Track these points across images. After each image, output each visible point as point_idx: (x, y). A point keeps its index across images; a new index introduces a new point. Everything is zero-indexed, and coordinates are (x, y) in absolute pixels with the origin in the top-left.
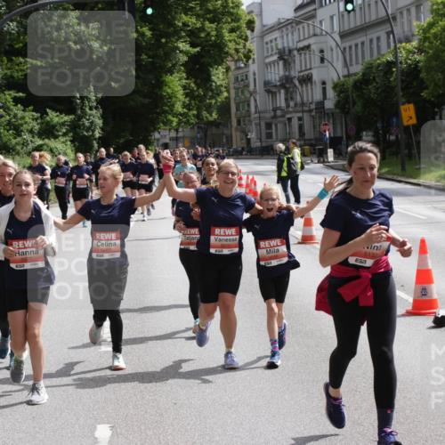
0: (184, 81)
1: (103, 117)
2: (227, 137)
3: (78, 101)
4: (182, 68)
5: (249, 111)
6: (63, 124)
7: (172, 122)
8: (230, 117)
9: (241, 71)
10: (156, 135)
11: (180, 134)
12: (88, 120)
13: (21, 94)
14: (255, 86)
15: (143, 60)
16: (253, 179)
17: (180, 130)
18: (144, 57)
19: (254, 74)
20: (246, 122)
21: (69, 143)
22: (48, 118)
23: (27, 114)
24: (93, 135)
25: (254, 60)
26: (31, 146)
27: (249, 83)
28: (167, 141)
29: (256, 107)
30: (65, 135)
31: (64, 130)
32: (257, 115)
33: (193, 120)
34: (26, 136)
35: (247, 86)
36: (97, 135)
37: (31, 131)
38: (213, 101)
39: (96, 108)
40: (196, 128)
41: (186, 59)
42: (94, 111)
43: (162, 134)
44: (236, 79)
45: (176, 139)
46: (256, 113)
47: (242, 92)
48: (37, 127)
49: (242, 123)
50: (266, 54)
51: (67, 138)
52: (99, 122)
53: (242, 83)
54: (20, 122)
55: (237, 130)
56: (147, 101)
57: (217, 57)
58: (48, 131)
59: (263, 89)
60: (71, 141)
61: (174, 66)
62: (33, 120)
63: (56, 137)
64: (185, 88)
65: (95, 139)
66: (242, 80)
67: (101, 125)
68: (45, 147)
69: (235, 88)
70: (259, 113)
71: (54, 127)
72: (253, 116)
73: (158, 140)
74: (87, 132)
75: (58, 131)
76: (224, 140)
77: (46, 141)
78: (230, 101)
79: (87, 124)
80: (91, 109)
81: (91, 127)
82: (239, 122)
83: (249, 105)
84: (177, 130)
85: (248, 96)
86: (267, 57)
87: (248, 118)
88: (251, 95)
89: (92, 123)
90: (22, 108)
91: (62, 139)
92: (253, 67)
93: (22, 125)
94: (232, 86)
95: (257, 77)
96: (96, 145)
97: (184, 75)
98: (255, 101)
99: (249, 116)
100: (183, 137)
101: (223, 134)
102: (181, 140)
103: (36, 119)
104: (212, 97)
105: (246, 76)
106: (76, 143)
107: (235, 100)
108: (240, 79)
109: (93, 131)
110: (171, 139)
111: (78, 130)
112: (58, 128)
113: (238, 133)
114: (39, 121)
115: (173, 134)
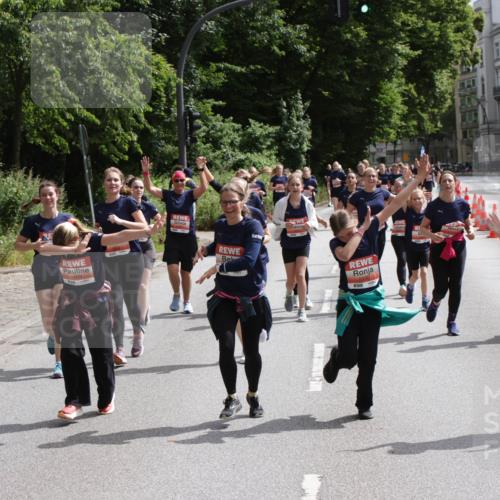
0: (404, 87)
1: (312, 127)
2: (451, 152)
3: (285, 110)
4: (401, 73)
5: (476, 121)
6: (268, 136)
7: (389, 134)
8: (455, 128)
9: (467, 76)
10: (372, 149)
11: (399, 148)
12: (295, 131)
13: (221, 102)
14: (483, 93)
15: (356, 64)
16: (481, 199)
17: (399, 142)
18: (358, 60)
19: (483, 80)
20: (474, 134)
21: (274, 157)
22: (250, 130)
23: (227, 124)
24: (301, 149)
25: (482, 64)
26: (231, 161)
27: (476, 89)
28: (384, 155)
29: (485, 116)
30: (269, 148)
31: (269, 143)
32: (485, 126)
33: (413, 132)
34: (227, 150)
35: (474, 93)
36: (306, 148)
37: (232, 144)
38: (436, 110)
39: (304, 117)
40: (416, 140)
41: (405, 63)
42: (302, 122)
43: (378, 148)
44: (462, 84)
45: (394, 153)
46: (484, 123)
47: (469, 99)
48: (238, 139)
49: (468, 136)
50: (496, 57)
51: (273, 152)
52: (308, 134)
53: (468, 90)
54: (219, 133)
55: (462, 142)
56: (361, 110)
57: (440, 60)
58: (251, 144)
59: (492, 96)
60: (276, 155)
61: (392, 70)
62: (234, 131)
63: (260, 150)
64: (403, 95)
65: (303, 153)
66: (469, 86)
67: (310, 137)
68: (247, 161)
69: (460, 95)
70: (488, 123)
71: (257, 139)
72: (481, 127)
73: (374, 154)
74: (294, 144)
75: (262, 144)
76: (449, 154)
77: (249, 154)
78: (454, 111)
79: (294, 135)
80: (298, 119)
81: (299, 140)
82: (465, 134)
83: (476, 115)
84: (395, 143)
85: (475, 104)
86: (498, 60)
87: (474, 130)
88: (479, 103)
89: (300, 134)
90: (221, 118)
91: (266, 153)
92: (481, 72)
93: (221, 137)
94: (457, 92)
95: (485, 82)
96: (304, 159)
97: (403, 80)
98: (484, 110)
99: (478, 127)
100: (402, 151)
101: (446, 147)
102: (399, 154)
103: (238, 130)
104: (434, 106)
105: (474, 81)
106: (282, 158)
107: (461, 108)
108: (466, 85)
109: (301, 144)
110: (389, 153)
111: (283, 142)
112: (261, 140)
113: (464, 146)
114: (241, 133)
115: (391, 147)
